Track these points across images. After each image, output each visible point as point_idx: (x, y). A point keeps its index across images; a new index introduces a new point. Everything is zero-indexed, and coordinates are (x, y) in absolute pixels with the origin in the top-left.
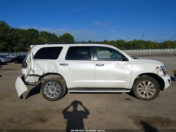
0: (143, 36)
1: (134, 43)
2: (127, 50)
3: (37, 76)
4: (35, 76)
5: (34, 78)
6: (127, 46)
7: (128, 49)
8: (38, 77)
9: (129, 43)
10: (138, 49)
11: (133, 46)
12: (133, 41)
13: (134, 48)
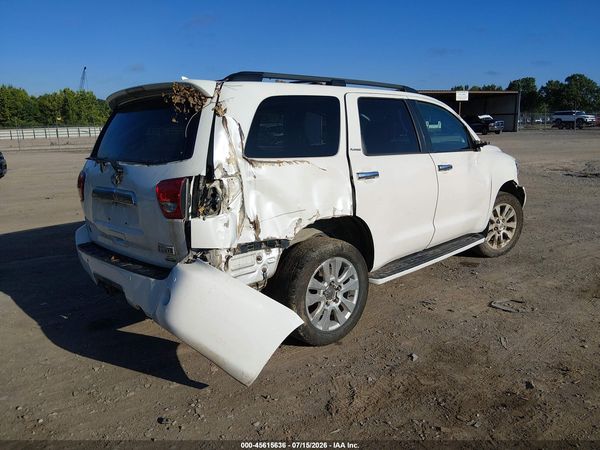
0: (83, 78)
1: (66, 100)
2: (39, 127)
3: (270, 244)
4: (264, 246)
5: (259, 259)
6: (39, 114)
7: (46, 124)
8: (276, 253)
9: (46, 103)
10: (83, 125)
11: (64, 113)
12: (59, 93)
13: (67, 122)
